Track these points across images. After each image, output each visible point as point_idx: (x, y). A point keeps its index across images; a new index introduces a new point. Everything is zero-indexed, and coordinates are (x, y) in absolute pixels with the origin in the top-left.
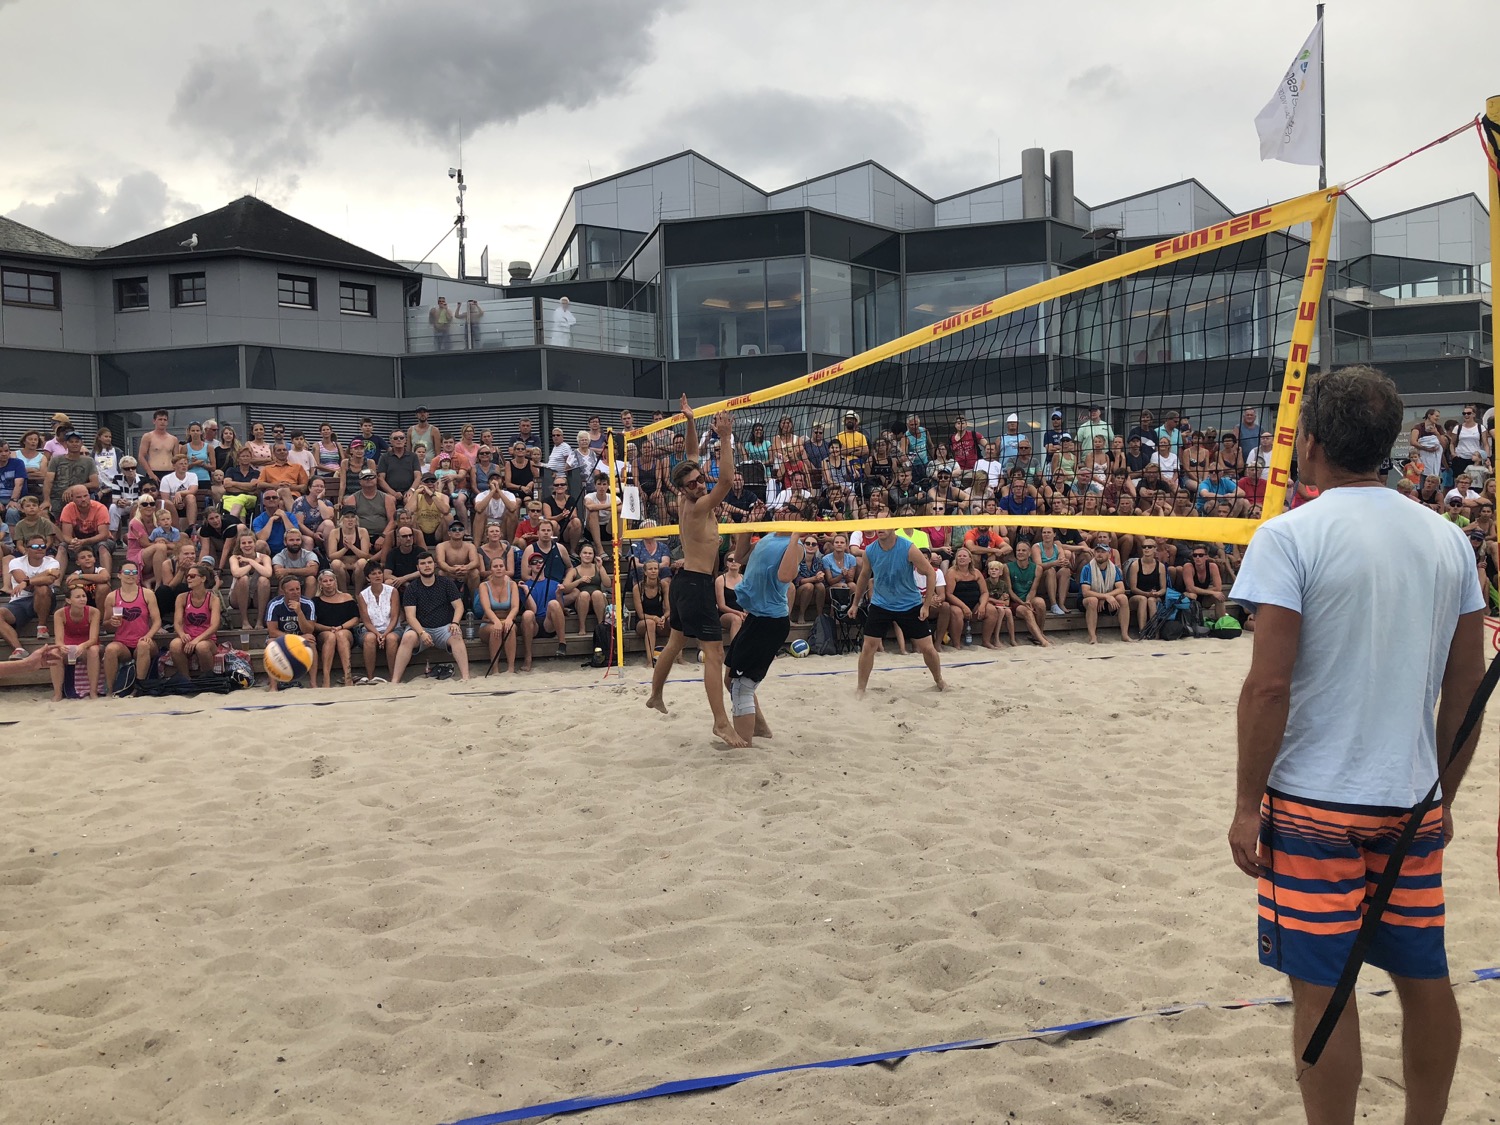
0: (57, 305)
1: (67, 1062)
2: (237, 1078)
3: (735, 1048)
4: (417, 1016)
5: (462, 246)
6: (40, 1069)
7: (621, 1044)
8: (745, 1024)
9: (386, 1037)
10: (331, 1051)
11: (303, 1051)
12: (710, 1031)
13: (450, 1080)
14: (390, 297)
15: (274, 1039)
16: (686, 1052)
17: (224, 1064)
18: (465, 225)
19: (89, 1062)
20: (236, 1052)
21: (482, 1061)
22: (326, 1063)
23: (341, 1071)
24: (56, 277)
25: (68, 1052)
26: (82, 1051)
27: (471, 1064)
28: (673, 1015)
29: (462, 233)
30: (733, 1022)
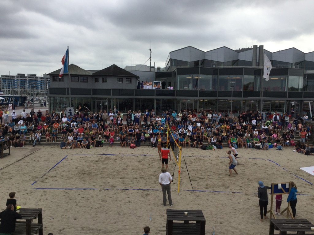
0: (87, 82)
5: (150, 62)
14: (134, 80)
18: (151, 58)
24: (87, 77)
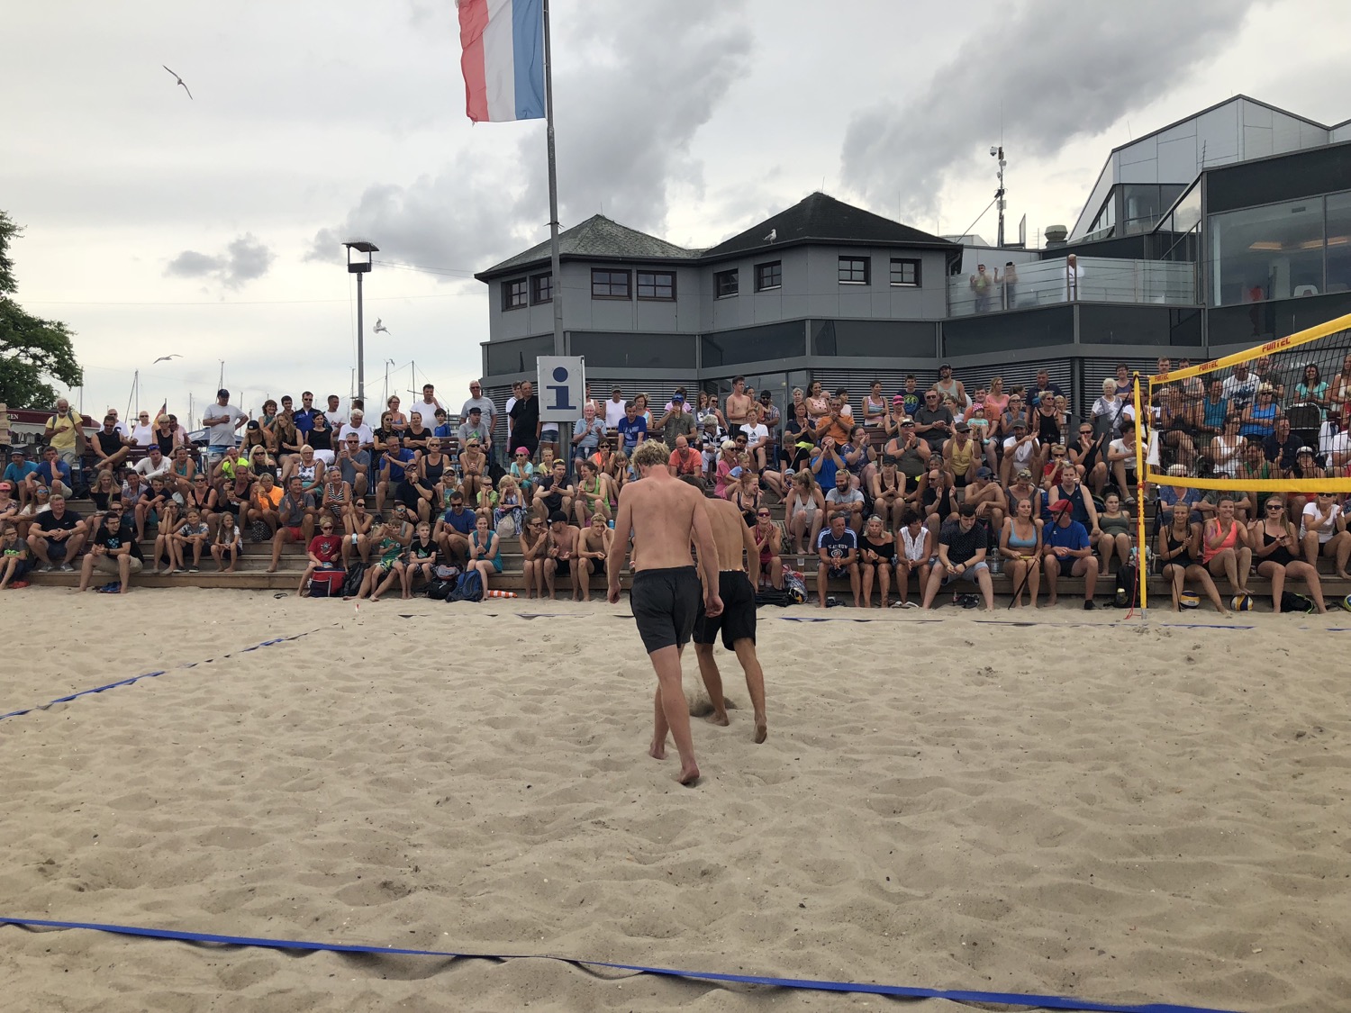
0: (674, 298)
1: (645, 874)
2: (767, 912)
3: (1239, 986)
4: (920, 893)
5: (1001, 217)
6: (627, 876)
7: (1113, 957)
8: (1255, 965)
9: (892, 907)
10: (842, 907)
11: (821, 903)
12: (1213, 965)
13: (944, 954)
14: (933, 268)
15: (798, 888)
16: (1187, 980)
17: (758, 900)
18: (1005, 197)
19: (660, 878)
20: (767, 891)
21: (975, 944)
22: (839, 916)
23: (849, 925)
24: (673, 274)
25: (645, 867)
26: (656, 868)
27: (964, 943)
28: (1174, 942)
29: (1001, 205)
30: (1240, 961)
